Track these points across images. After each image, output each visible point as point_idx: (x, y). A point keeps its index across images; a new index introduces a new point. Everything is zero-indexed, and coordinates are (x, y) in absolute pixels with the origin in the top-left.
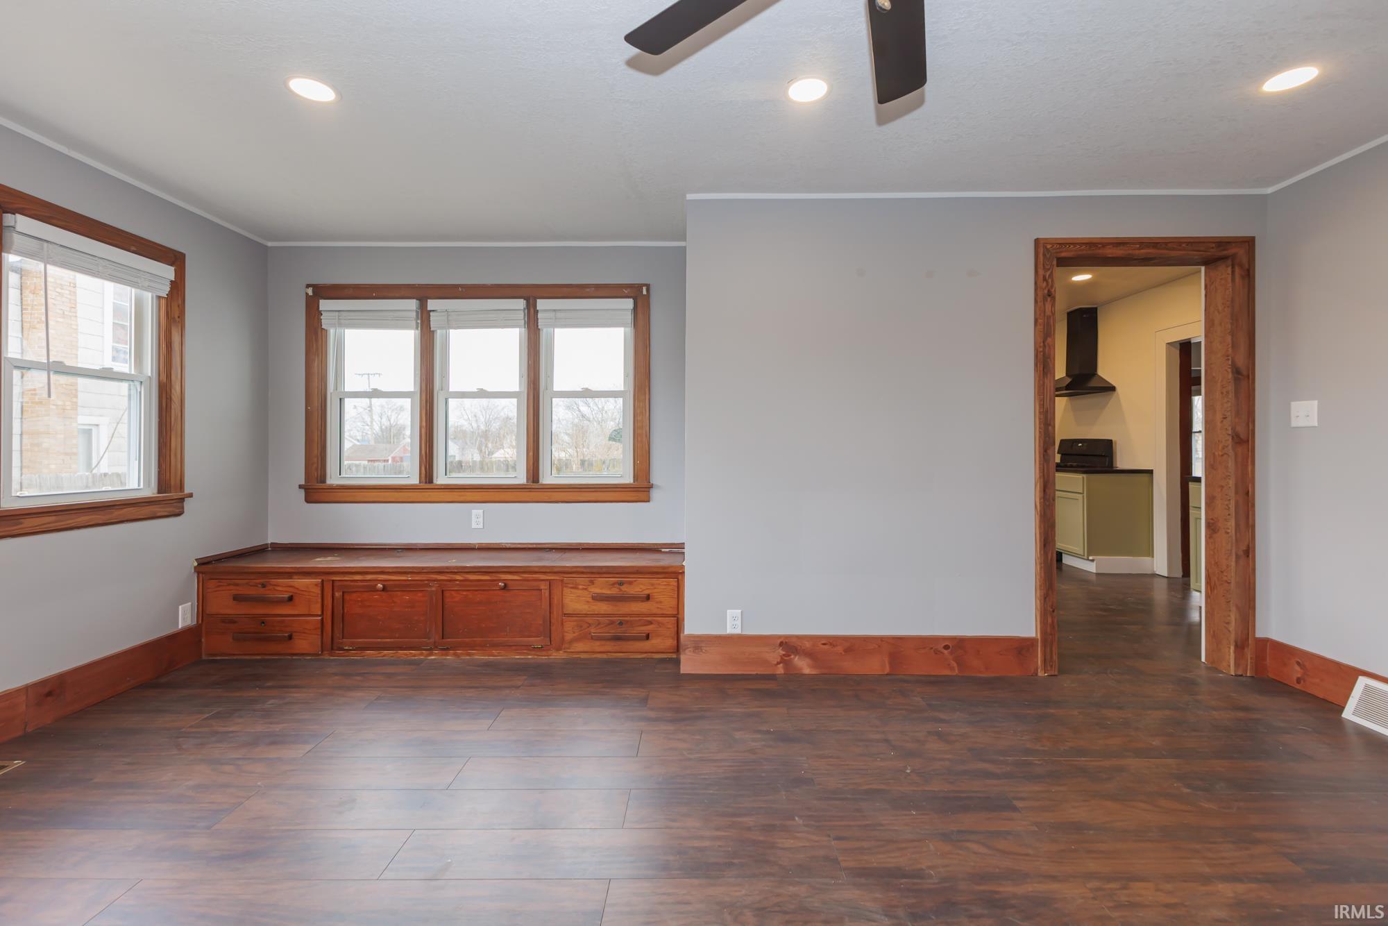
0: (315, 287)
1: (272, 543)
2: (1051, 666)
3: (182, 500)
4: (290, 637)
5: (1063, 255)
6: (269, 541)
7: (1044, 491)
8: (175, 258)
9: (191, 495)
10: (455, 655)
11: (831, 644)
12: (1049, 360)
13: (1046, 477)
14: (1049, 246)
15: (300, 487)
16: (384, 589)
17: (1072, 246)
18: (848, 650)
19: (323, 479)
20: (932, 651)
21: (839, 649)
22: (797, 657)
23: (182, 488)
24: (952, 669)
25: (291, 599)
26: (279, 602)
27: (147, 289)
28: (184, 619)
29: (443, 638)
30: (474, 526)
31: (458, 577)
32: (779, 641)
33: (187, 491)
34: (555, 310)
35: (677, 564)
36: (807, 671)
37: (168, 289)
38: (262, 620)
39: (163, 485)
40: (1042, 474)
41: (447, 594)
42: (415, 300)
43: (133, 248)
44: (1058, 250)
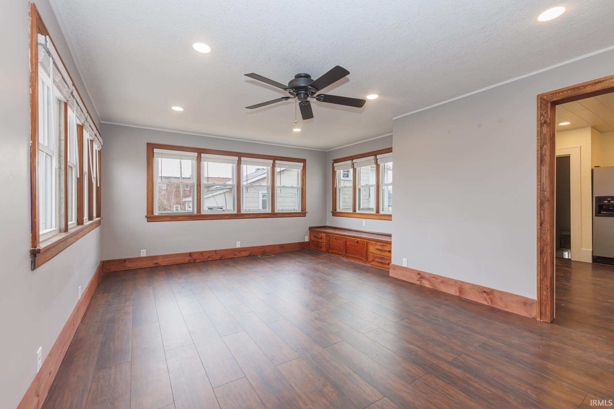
0: (334, 160)
1: (328, 226)
2: (546, 317)
3: (305, 213)
4: (321, 247)
5: (554, 100)
6: (327, 225)
7: (541, 225)
8: (304, 161)
9: (307, 212)
10: (348, 259)
11: (436, 278)
12: (545, 157)
13: (542, 218)
14: (545, 97)
15: (331, 212)
16: (336, 238)
17: (561, 93)
18: (442, 282)
19: (336, 210)
20: (478, 292)
21: (439, 281)
22: (424, 280)
23: (305, 211)
24: (488, 302)
25: (321, 238)
26: (319, 238)
27: (299, 169)
28: (306, 240)
29: (346, 253)
30: (363, 225)
31: (348, 238)
32: (418, 272)
33: (306, 211)
34: (381, 158)
35: (390, 241)
36: (427, 286)
37: (302, 168)
38: (318, 242)
39: (302, 210)
40: (539, 217)
41: (347, 242)
42: (350, 161)
43: (296, 161)
44: (551, 98)
